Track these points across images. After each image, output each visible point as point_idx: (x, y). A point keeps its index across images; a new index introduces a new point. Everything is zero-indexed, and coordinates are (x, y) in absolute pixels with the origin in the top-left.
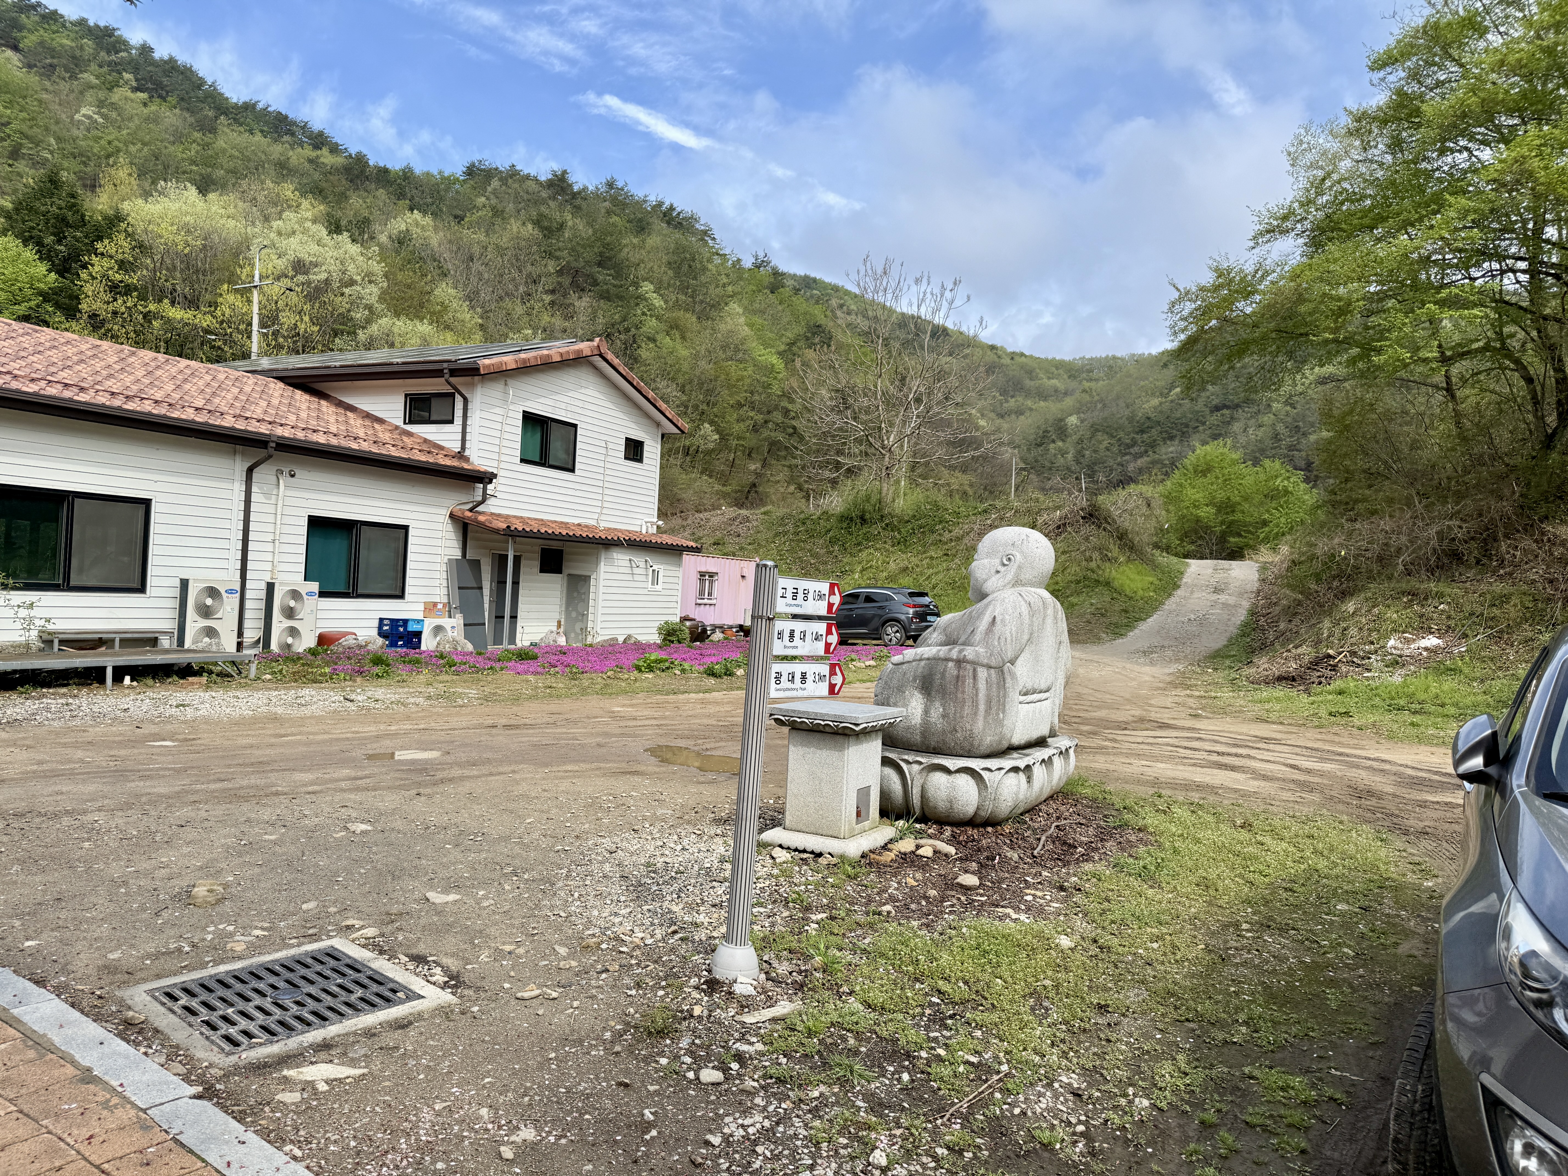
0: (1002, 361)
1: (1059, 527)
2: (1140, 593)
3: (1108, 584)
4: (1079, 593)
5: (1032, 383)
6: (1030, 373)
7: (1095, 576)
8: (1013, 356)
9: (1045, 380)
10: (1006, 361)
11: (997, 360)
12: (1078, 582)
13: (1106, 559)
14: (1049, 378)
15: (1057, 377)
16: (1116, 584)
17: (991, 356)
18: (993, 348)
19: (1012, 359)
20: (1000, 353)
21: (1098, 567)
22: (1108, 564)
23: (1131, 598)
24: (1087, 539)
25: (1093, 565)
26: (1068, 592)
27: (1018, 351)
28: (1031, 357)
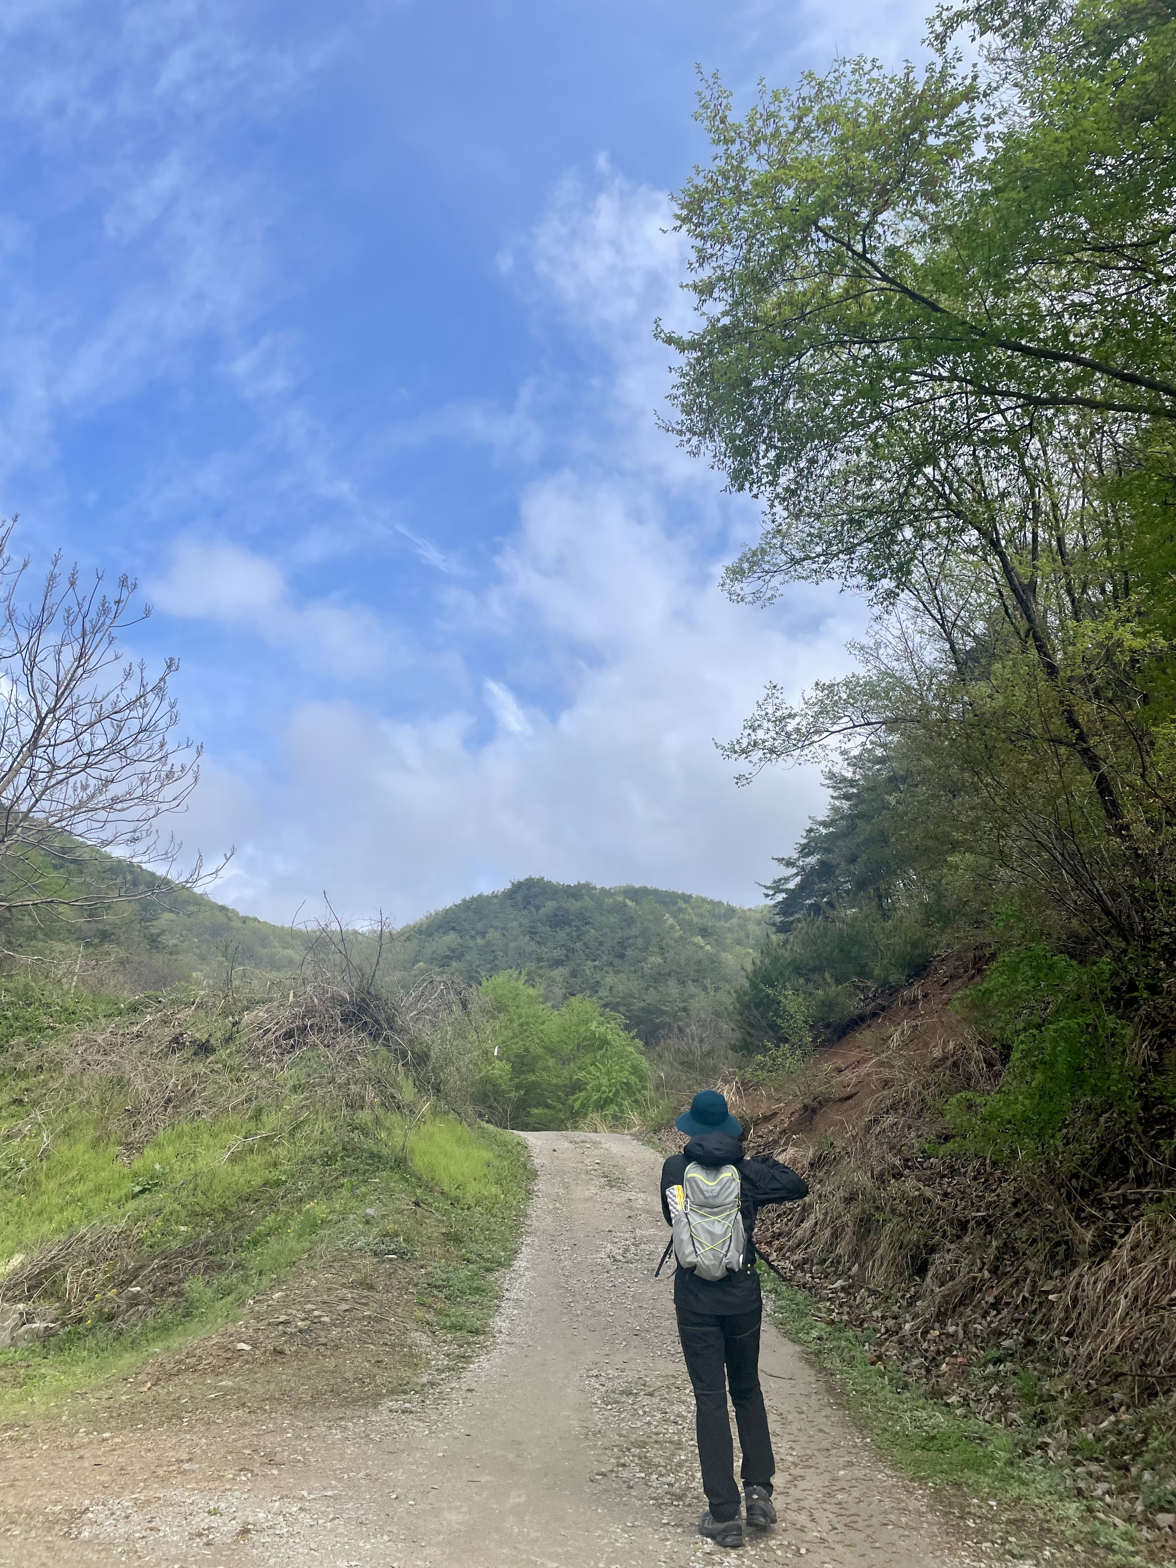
0: (232, 924)
1: (289, 1035)
2: (473, 1188)
3: (400, 1163)
4: (328, 1190)
5: (265, 951)
6: (263, 941)
7: (369, 1144)
8: (244, 920)
9: (279, 949)
10: (237, 924)
11: (225, 920)
12: (329, 1159)
13: (393, 1104)
14: (284, 948)
15: (292, 947)
16: (418, 1163)
17: (220, 918)
18: (223, 908)
19: (244, 922)
20: (230, 914)
21: (377, 1121)
22: (394, 1118)
23: (455, 1202)
24: (352, 1059)
25: (364, 1116)
26: (303, 1187)
27: (251, 916)
28: (266, 923)
